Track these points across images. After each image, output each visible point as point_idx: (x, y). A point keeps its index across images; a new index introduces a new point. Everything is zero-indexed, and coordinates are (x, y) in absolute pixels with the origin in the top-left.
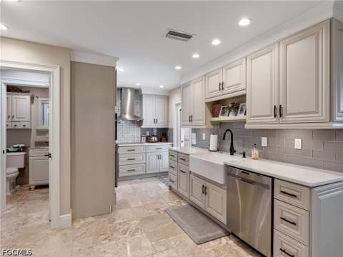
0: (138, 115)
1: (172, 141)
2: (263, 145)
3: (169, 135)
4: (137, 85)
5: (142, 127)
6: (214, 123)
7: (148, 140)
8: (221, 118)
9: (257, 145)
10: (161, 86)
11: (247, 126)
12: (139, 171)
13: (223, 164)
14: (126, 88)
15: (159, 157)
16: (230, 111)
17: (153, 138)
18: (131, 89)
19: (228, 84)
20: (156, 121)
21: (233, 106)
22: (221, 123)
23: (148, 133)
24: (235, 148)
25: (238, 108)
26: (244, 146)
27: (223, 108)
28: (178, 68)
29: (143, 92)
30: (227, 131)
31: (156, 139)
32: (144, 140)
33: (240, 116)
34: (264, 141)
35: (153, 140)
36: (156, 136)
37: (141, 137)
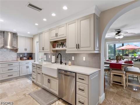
0: (16, 46)
1: (35, 59)
2: (73, 60)
3: (33, 56)
4: (14, 31)
5: (18, 52)
6: (53, 51)
7: (21, 59)
8: (57, 49)
9: (71, 60)
10: (29, 33)
11: (66, 52)
13: (57, 69)
14: (8, 32)
15: (28, 67)
16: (60, 46)
17: (24, 58)
18: (11, 33)
19: (59, 34)
21: (61, 44)
22: (57, 51)
23: (21, 56)
24: (62, 61)
25: (63, 45)
26: (66, 60)
27: (58, 44)
28: (37, 24)
29: (18, 35)
30: (59, 54)
31: (26, 58)
32: (19, 59)
33: (64, 48)
34: (73, 58)
35: (24, 59)
36: (26, 57)
37: (17, 57)
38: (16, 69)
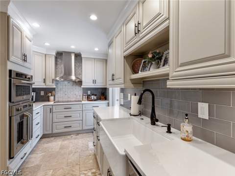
1: (108, 100)
5: (82, 87)
6: (135, 82)
8: (141, 75)
9: (191, 115)
10: (96, 49)
11: (170, 84)
12: (76, 127)
16: (152, 64)
17: (92, 97)
20: (94, 82)
21: (153, 57)
22: (143, 81)
23: (89, 93)
25: (160, 59)
27: (144, 62)
29: (82, 56)
30: (145, 91)
31: (95, 97)
32: (85, 98)
33: (162, 70)
34: (203, 110)
35: (93, 99)
36: (95, 95)
37: (83, 95)
38: (76, 116)
